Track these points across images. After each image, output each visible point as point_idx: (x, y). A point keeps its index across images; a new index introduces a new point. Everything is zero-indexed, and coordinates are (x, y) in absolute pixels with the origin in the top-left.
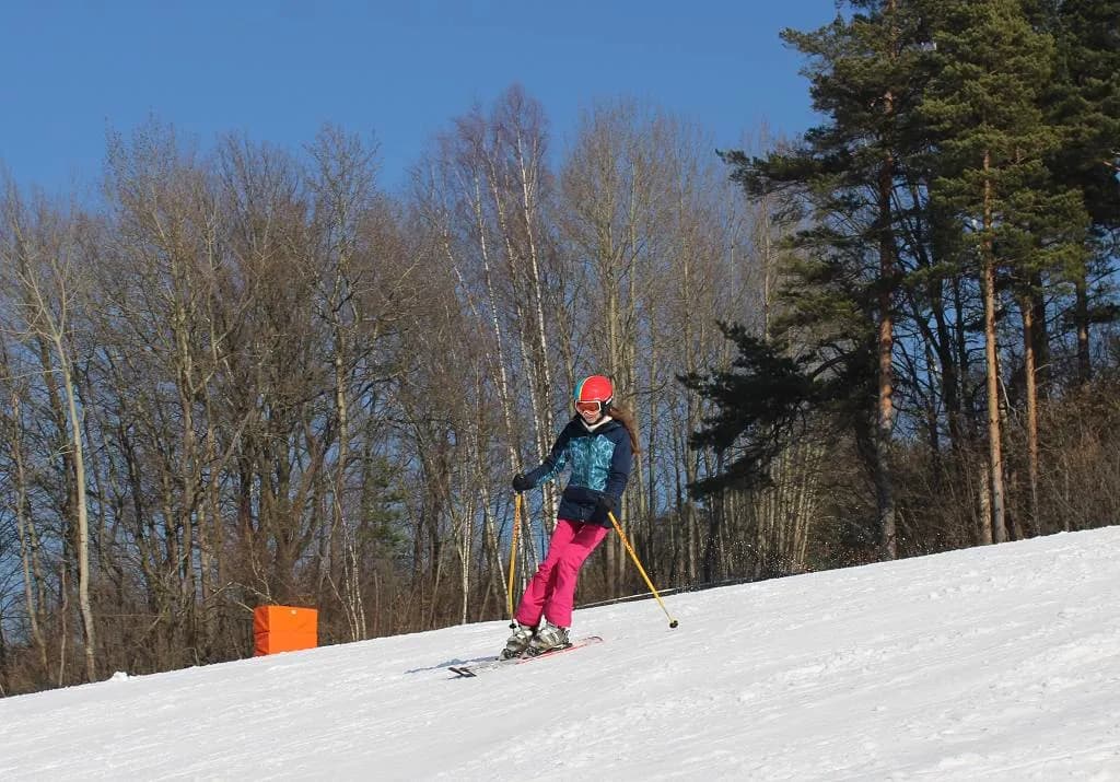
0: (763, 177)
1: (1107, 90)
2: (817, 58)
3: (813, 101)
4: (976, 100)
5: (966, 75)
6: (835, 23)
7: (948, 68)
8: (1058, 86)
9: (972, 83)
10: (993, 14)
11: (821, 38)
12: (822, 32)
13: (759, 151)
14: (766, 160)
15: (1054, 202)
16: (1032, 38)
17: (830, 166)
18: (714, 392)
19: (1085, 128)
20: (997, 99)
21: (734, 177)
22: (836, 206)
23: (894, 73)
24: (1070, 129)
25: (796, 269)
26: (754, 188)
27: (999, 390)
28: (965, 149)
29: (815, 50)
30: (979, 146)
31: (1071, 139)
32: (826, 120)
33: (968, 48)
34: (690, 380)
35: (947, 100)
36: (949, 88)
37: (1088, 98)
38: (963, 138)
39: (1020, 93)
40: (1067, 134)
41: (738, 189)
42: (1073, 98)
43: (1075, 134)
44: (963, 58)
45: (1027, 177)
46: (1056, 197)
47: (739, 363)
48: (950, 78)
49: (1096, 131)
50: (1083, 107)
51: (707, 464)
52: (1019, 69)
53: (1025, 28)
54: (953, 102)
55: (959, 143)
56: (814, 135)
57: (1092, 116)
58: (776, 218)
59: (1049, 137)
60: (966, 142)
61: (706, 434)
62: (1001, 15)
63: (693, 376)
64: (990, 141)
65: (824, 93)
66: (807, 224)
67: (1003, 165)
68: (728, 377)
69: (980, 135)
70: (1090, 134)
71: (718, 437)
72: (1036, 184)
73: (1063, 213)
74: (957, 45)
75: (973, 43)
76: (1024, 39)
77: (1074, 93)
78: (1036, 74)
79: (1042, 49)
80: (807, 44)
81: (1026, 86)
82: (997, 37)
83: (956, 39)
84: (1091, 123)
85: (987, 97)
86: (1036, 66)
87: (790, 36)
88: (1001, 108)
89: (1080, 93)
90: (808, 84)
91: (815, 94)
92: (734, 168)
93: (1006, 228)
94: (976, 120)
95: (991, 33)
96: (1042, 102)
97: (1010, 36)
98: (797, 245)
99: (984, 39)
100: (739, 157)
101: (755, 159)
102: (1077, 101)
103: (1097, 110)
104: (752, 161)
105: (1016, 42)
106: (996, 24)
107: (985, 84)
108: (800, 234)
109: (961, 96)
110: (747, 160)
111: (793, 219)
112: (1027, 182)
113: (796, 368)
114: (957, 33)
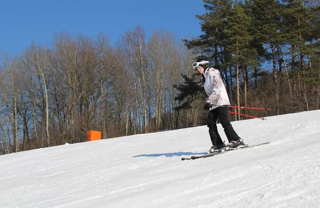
0: (191, 45)
1: (262, 29)
2: (203, 21)
3: (201, 30)
4: (235, 30)
5: (233, 25)
6: (206, 14)
7: (229, 23)
8: (252, 28)
9: (234, 26)
10: (239, 13)
11: (204, 17)
12: (204, 15)
13: (190, 39)
14: (191, 41)
15: (251, 51)
16: (246, 18)
17: (205, 43)
18: (180, 89)
19: (257, 36)
20: (239, 30)
21: (185, 44)
22: (205, 51)
23: (218, 24)
26: (189, 47)
27: (239, 89)
28: (233, 40)
29: (202, 19)
30: (236, 39)
31: (254, 38)
32: (204, 33)
33: (234, 19)
34: (174, 86)
36: (229, 27)
37: (258, 30)
38: (232, 38)
39: (244, 29)
40: (254, 37)
41: (186, 47)
44: (232, 21)
45: (245, 46)
46: (251, 50)
47: (185, 83)
48: (230, 25)
49: (260, 37)
50: (257, 32)
51: (177, 104)
52: (244, 24)
53: (245, 15)
54: (230, 30)
56: (201, 36)
57: (259, 34)
58: (194, 53)
59: (251, 38)
61: (178, 97)
62: (240, 13)
63: (176, 85)
64: (238, 38)
65: (204, 28)
66: (200, 55)
67: (241, 43)
68: (183, 86)
69: (236, 37)
70: (258, 37)
71: (180, 98)
72: (247, 47)
73: (253, 53)
74: (231, 19)
75: (235, 18)
76: (245, 18)
78: (247, 25)
79: (249, 20)
80: (201, 18)
81: (245, 27)
82: (240, 17)
83: (231, 17)
84: (259, 35)
85: (237, 29)
86: (248, 23)
87: (197, 16)
88: (240, 32)
89: (256, 29)
90: (200, 26)
91: (202, 28)
92: (185, 43)
94: (235, 34)
95: (238, 16)
96: (248, 31)
97: (242, 17)
99: (237, 18)
100: (186, 40)
102: (256, 31)
103: (260, 32)
105: (243, 18)
106: (239, 15)
107: (237, 27)
108: (198, 56)
109: (232, 29)
110: (188, 41)
111: (197, 53)
112: (245, 47)
113: (197, 84)
114: (231, 16)
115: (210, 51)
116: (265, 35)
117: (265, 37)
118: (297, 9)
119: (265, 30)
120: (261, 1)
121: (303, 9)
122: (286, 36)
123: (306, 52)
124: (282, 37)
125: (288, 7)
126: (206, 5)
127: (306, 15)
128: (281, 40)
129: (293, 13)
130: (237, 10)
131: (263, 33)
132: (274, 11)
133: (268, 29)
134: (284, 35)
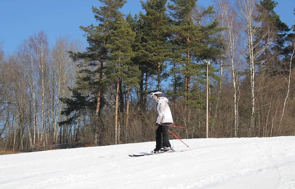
0: (77, 57)
1: (146, 45)
2: (87, 33)
3: (87, 42)
4: (117, 45)
5: (115, 39)
6: (91, 25)
8: (137, 44)
9: (116, 41)
10: (123, 27)
12: (88, 27)
13: (75, 51)
14: (76, 53)
16: (131, 32)
17: (89, 56)
19: (140, 53)
20: (122, 45)
21: (70, 56)
22: (91, 64)
23: (103, 37)
24: (137, 53)
25: (79, 78)
26: (75, 59)
27: (118, 108)
28: (113, 55)
29: (87, 31)
30: (116, 55)
31: (138, 55)
32: (88, 45)
34: (61, 99)
35: (111, 44)
36: (112, 42)
37: (143, 46)
39: (127, 44)
41: (70, 60)
42: (139, 46)
43: (138, 54)
44: (115, 36)
45: (127, 62)
46: (133, 67)
47: (73, 97)
48: (112, 40)
49: (143, 54)
50: (141, 48)
51: (65, 118)
53: (130, 30)
54: (112, 45)
55: (112, 54)
56: (89, 48)
57: (142, 50)
58: (78, 66)
59: (134, 54)
60: (114, 54)
61: (65, 111)
62: (125, 27)
63: (62, 98)
64: (119, 54)
65: (90, 40)
66: (84, 68)
68: (68, 99)
69: (117, 53)
70: (141, 54)
71: (67, 112)
72: (130, 64)
74: (115, 33)
75: (118, 33)
76: (129, 33)
77: (139, 45)
78: (131, 40)
79: (133, 35)
80: (85, 29)
81: (129, 43)
82: (123, 32)
84: (142, 52)
85: (119, 44)
86: (131, 38)
87: (81, 27)
88: (123, 47)
89: (141, 46)
91: (88, 40)
92: (69, 54)
93: (121, 73)
94: (118, 49)
95: (122, 31)
96: (133, 47)
98: (81, 72)
99: (120, 32)
100: (71, 52)
101: (74, 53)
103: (144, 49)
104: (74, 54)
105: (127, 33)
106: (123, 29)
107: (119, 42)
108: (82, 70)
109: (114, 44)
110: (73, 53)
111: (81, 66)
112: (127, 64)
113: (85, 99)
114: (115, 30)
115: (95, 65)
116: (148, 53)
117: (147, 54)
118: (184, 27)
119: (149, 47)
120: (148, 16)
121: (191, 27)
122: (170, 55)
123: (188, 73)
124: (165, 56)
125: (178, 24)
126: (96, 16)
127: (193, 34)
128: (163, 58)
129: (180, 31)
130: (121, 24)
131: (146, 50)
132: (162, 28)
133: (153, 46)
134: (167, 53)
